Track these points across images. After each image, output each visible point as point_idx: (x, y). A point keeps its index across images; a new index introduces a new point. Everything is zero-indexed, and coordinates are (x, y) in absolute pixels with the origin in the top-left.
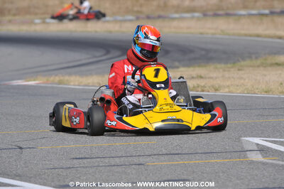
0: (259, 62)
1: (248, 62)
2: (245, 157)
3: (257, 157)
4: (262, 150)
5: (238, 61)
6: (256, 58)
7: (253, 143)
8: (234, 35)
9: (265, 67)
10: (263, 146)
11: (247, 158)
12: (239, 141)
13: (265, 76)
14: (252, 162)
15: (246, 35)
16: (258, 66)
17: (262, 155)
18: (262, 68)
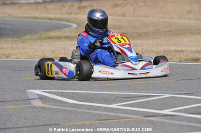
0: (36, 36)
1: (28, 37)
2: (30, 103)
3: (38, 103)
4: (42, 98)
5: (22, 36)
6: (35, 34)
7: (35, 94)
8: (18, 17)
9: (41, 40)
10: (42, 95)
11: (31, 104)
12: (25, 92)
13: (41, 46)
14: (35, 107)
15: (27, 18)
16: (36, 40)
17: (42, 102)
18: (39, 41)
